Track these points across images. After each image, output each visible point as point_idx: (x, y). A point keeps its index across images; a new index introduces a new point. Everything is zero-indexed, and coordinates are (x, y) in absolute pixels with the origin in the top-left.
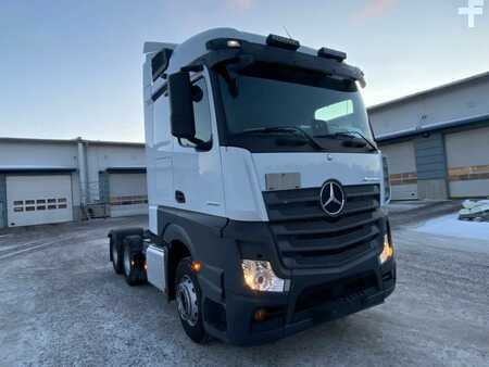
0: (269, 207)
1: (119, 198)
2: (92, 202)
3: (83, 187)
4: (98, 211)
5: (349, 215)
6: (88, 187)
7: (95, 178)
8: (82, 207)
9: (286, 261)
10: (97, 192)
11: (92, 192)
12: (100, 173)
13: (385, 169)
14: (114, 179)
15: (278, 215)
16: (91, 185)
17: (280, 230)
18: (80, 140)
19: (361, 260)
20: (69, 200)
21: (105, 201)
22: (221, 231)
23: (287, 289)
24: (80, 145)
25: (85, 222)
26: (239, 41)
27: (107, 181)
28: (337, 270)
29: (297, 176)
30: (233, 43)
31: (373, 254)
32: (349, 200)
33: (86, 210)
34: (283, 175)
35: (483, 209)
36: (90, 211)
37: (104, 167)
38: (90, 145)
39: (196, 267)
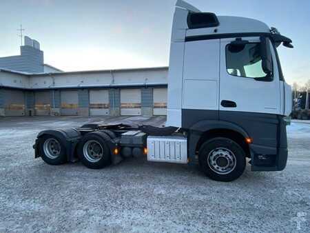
39: (249, 140)
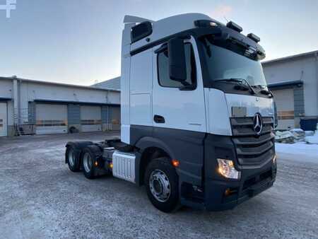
0: (233, 127)
1: (42, 121)
2: (22, 123)
3: (16, 112)
4: (27, 130)
5: (264, 134)
6: (19, 112)
7: (25, 106)
8: (15, 126)
9: (240, 160)
10: (27, 116)
11: (22, 116)
12: (30, 102)
13: (275, 109)
14: (39, 108)
15: (236, 132)
16: (22, 111)
17: (237, 141)
18: (15, 78)
19: (265, 163)
20: (5, 121)
21: (32, 123)
22: (203, 141)
23: (240, 177)
24: (15, 82)
25: (18, 137)
26: (217, 23)
27: (35, 109)
28: (259, 167)
29: (245, 109)
30: (214, 24)
31: (271, 158)
32: (264, 125)
33: (18, 129)
34: (240, 108)
35: (287, 136)
36: (21, 129)
37: (32, 98)
38: (22, 82)
39: (175, 164)
